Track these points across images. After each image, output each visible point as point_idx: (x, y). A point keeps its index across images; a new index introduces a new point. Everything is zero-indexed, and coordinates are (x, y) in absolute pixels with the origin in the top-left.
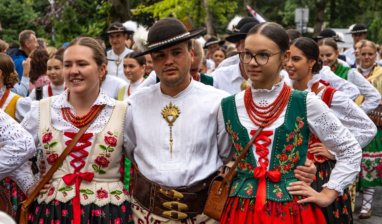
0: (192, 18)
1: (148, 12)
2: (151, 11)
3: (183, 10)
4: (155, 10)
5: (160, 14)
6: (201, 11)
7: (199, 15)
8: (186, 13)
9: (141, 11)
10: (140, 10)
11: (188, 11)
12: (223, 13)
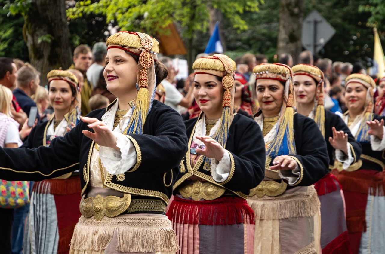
0: (180, 22)
1: (97, 12)
2: (102, 10)
3: (163, 9)
4: (110, 8)
5: (119, 17)
6: (197, 9)
7: (193, 18)
8: (168, 12)
9: (82, 12)
10: (81, 9)
11: (171, 10)
12: (238, 13)
